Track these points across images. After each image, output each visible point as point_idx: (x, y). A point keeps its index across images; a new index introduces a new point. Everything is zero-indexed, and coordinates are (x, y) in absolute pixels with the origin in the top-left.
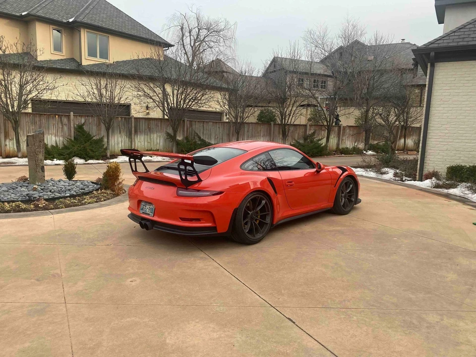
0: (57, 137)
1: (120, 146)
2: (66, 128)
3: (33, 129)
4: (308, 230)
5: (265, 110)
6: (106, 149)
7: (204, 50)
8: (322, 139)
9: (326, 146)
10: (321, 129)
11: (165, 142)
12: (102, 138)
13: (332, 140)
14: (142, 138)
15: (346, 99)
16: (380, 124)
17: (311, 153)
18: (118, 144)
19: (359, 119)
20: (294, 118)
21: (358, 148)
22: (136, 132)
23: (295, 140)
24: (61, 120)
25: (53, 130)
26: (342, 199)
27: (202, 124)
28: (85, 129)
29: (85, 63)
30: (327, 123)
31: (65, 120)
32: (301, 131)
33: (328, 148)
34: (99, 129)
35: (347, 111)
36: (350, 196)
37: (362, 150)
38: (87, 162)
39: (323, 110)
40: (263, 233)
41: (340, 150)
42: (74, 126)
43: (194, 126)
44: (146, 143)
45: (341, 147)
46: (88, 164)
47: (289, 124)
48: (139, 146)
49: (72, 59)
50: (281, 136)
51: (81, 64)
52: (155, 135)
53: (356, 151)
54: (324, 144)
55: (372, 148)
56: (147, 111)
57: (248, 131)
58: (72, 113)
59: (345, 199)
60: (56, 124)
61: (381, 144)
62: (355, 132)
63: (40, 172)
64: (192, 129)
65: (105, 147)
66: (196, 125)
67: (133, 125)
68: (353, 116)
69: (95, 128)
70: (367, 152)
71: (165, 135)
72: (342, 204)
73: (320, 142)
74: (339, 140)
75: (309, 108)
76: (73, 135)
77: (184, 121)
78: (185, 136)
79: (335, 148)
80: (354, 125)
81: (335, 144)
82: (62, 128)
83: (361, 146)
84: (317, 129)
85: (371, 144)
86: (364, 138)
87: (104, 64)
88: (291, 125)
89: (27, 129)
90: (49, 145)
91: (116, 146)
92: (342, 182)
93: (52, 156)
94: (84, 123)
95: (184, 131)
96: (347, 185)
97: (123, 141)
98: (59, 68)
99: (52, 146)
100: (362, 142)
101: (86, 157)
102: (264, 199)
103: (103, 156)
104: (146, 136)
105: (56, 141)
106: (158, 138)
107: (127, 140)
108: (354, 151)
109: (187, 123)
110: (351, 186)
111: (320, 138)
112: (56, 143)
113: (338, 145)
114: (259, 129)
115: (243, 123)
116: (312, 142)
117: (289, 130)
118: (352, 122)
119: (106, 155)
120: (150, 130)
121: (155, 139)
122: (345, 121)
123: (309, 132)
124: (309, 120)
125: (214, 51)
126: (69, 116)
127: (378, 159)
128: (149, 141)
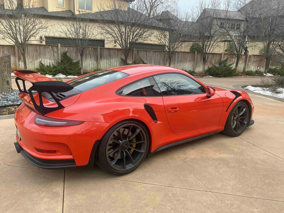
0: (50, 60)
1: (91, 67)
2: (56, 54)
3: (35, 55)
4: (193, 157)
5: (196, 44)
6: (80, 69)
7: (158, 5)
8: (232, 64)
9: (235, 69)
10: (233, 57)
11: (120, 64)
12: (79, 61)
13: (240, 65)
14: (105, 61)
15: (254, 37)
16: (279, 53)
17: (223, 74)
18: (89, 65)
19: (262, 50)
20: (212, 49)
21: (260, 71)
22: (101, 57)
23: (212, 64)
24: (53, 49)
25: (48, 56)
26: (233, 123)
27: (145, 53)
28: (68, 55)
29: (77, 13)
30: (237, 53)
31: (55, 49)
32: (218, 58)
33: (237, 71)
34: (77, 56)
35: (254, 44)
36: (243, 120)
37: (263, 73)
38: (67, 77)
39: (235, 44)
40: (135, 163)
41: (245, 72)
42: (61, 53)
43: (140, 54)
44: (107, 65)
45: (246, 70)
46: (68, 78)
47: (208, 53)
48: (103, 67)
49: (69, 10)
50: (202, 61)
51: (74, 14)
52: (114, 60)
53: (258, 74)
54: (234, 68)
55: (270, 71)
56: (115, 44)
57: (178, 58)
58: (59, 45)
59: (237, 122)
60: (50, 52)
61: (278, 68)
62: (258, 59)
63: (6, 85)
64: (138, 56)
65: (80, 67)
66: (141, 53)
67: (99, 52)
68: (257, 48)
69: (74, 54)
70: (266, 74)
71: (120, 60)
72: (233, 127)
73: (231, 66)
74: (245, 66)
75: (226, 43)
76: (60, 59)
77: (133, 50)
78: (134, 60)
79: (242, 70)
80: (259, 54)
81: (243, 68)
82: (54, 54)
83: (262, 70)
84: (229, 57)
85: (270, 69)
86: (265, 64)
87: (89, 13)
88: (210, 53)
89: (32, 54)
90: (46, 65)
91: (88, 67)
92: (234, 107)
93: (45, 72)
94: (67, 51)
95: (133, 57)
96: (240, 109)
97: (93, 64)
98: (60, 17)
99: (47, 66)
100: (263, 67)
101: (66, 73)
102: (138, 128)
103: (78, 73)
104: (107, 60)
105: (50, 63)
106: (116, 62)
107: (95, 62)
108: (256, 73)
109: (135, 52)
110: (244, 110)
111: (232, 63)
112: (50, 64)
113: (244, 68)
114: (186, 57)
115: (174, 52)
116: (225, 66)
117: (208, 57)
118: (257, 52)
119: (81, 73)
120: (110, 56)
121: (113, 63)
122: (251, 52)
123: (223, 59)
124: (226, 51)
125: (164, 5)
126: (57, 46)
127: (275, 80)
128: (110, 64)
